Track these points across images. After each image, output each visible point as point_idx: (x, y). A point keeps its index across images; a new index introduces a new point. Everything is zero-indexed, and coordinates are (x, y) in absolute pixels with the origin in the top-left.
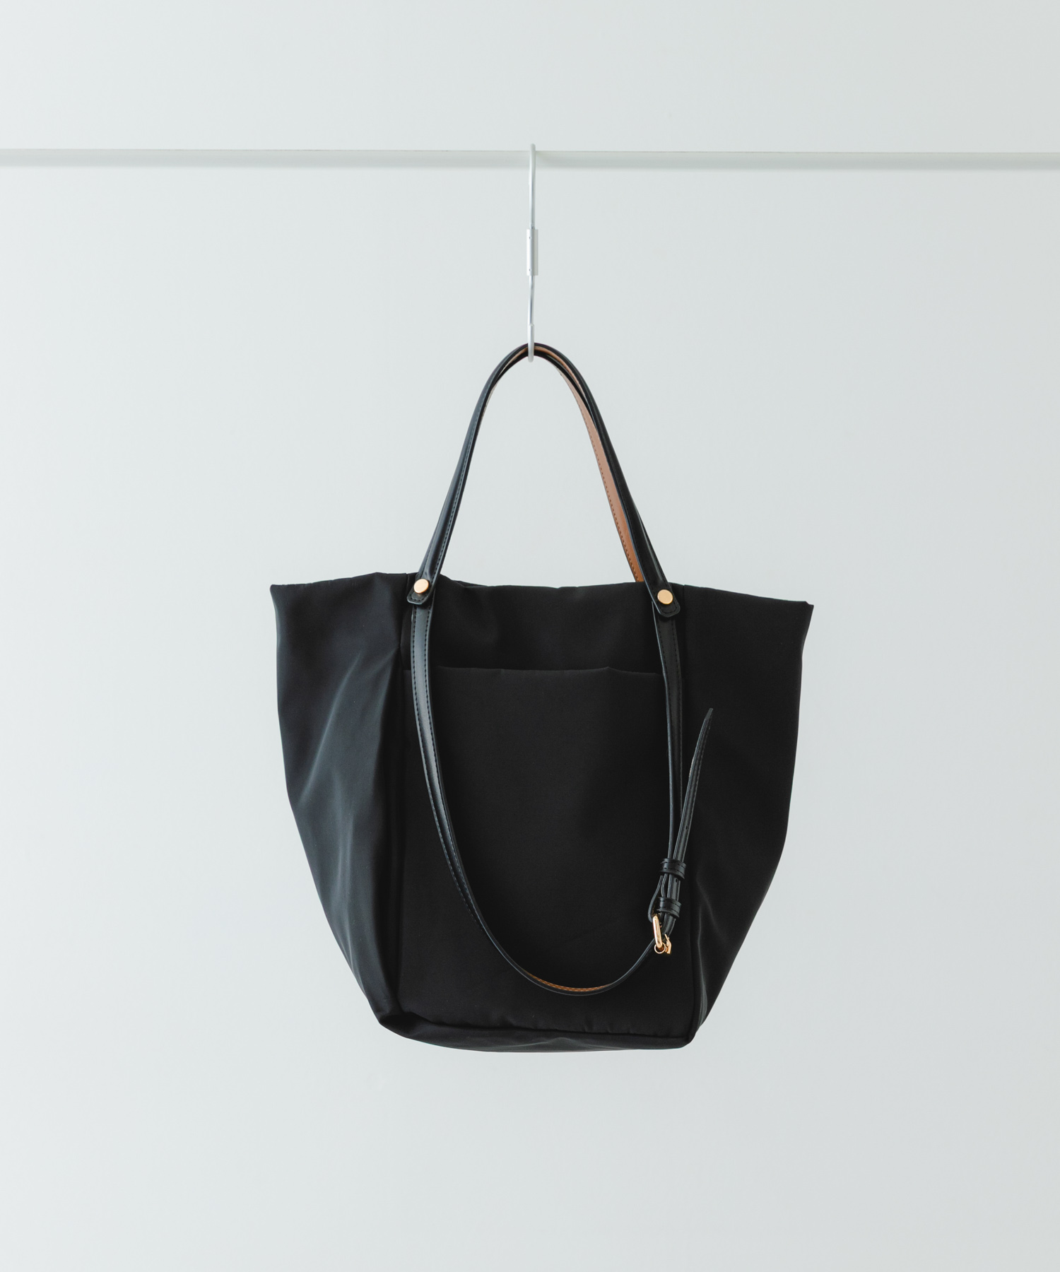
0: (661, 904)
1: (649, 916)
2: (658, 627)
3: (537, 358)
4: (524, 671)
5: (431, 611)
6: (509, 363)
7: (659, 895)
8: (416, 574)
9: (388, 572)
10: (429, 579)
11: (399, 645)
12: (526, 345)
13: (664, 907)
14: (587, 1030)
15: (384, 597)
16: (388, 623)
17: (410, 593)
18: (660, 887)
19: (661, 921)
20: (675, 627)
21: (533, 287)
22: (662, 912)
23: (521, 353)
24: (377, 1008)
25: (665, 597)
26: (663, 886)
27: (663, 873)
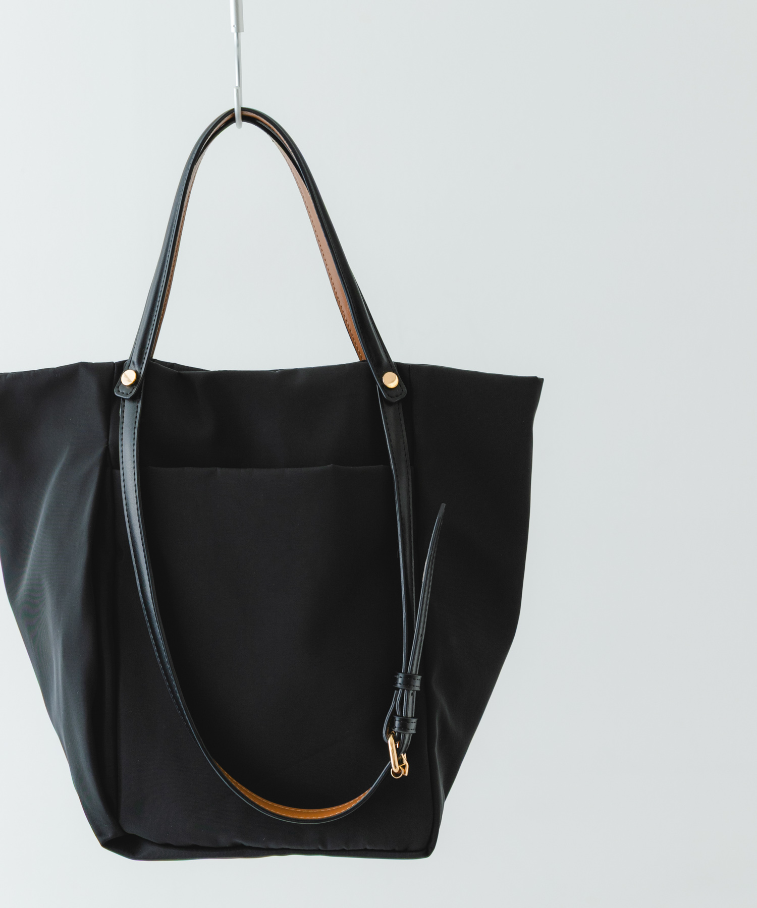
0: (397, 724)
1: (384, 736)
2: (384, 413)
3: (246, 125)
4: (242, 470)
5: (140, 405)
6: (215, 130)
7: (394, 713)
8: (124, 362)
9: (94, 361)
10: (137, 369)
11: (107, 443)
12: (233, 111)
13: (400, 728)
14: (320, 848)
15: (90, 387)
16: (96, 419)
17: (117, 385)
18: (395, 703)
19: (396, 740)
20: (401, 411)
21: (238, 45)
22: (398, 731)
23: (227, 119)
24: (99, 833)
25: (391, 380)
26: (398, 703)
27: (398, 689)
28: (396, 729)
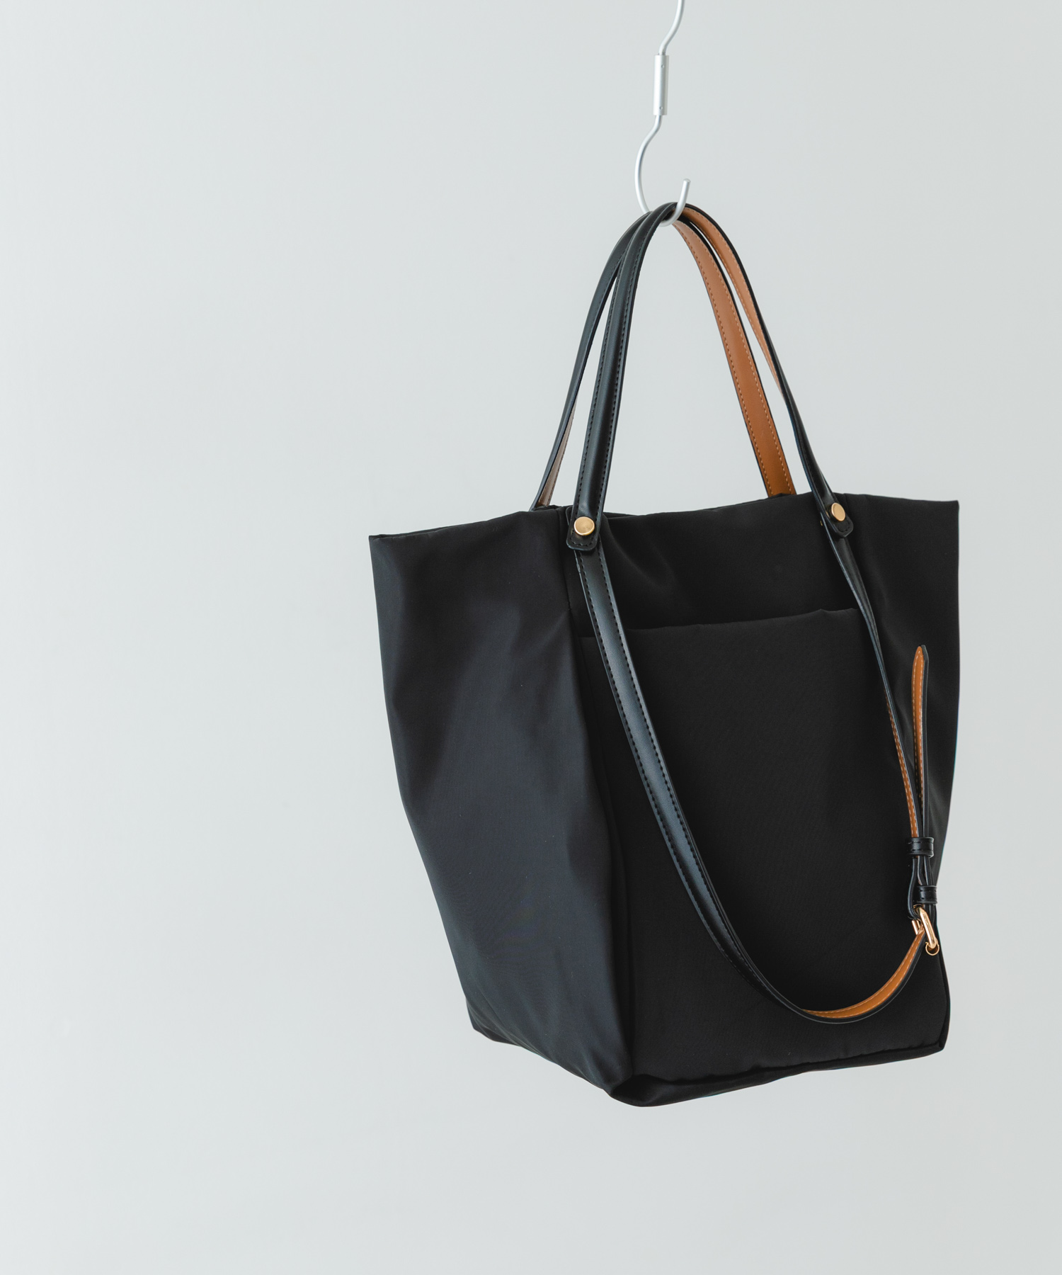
0: (923, 895)
1: (910, 910)
2: (837, 547)
5: (603, 558)
7: (917, 883)
8: (572, 508)
10: (592, 517)
17: (570, 534)
22: (925, 904)
25: (838, 512)
27: (915, 856)
28: (923, 901)
